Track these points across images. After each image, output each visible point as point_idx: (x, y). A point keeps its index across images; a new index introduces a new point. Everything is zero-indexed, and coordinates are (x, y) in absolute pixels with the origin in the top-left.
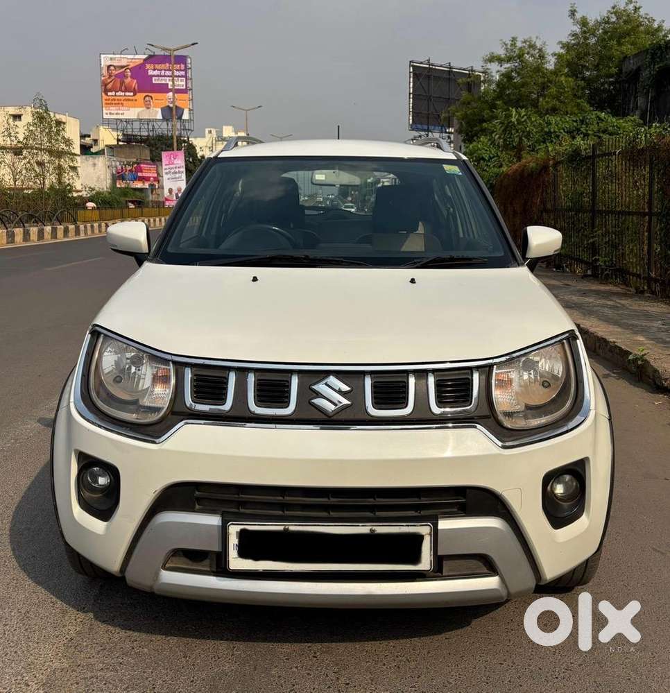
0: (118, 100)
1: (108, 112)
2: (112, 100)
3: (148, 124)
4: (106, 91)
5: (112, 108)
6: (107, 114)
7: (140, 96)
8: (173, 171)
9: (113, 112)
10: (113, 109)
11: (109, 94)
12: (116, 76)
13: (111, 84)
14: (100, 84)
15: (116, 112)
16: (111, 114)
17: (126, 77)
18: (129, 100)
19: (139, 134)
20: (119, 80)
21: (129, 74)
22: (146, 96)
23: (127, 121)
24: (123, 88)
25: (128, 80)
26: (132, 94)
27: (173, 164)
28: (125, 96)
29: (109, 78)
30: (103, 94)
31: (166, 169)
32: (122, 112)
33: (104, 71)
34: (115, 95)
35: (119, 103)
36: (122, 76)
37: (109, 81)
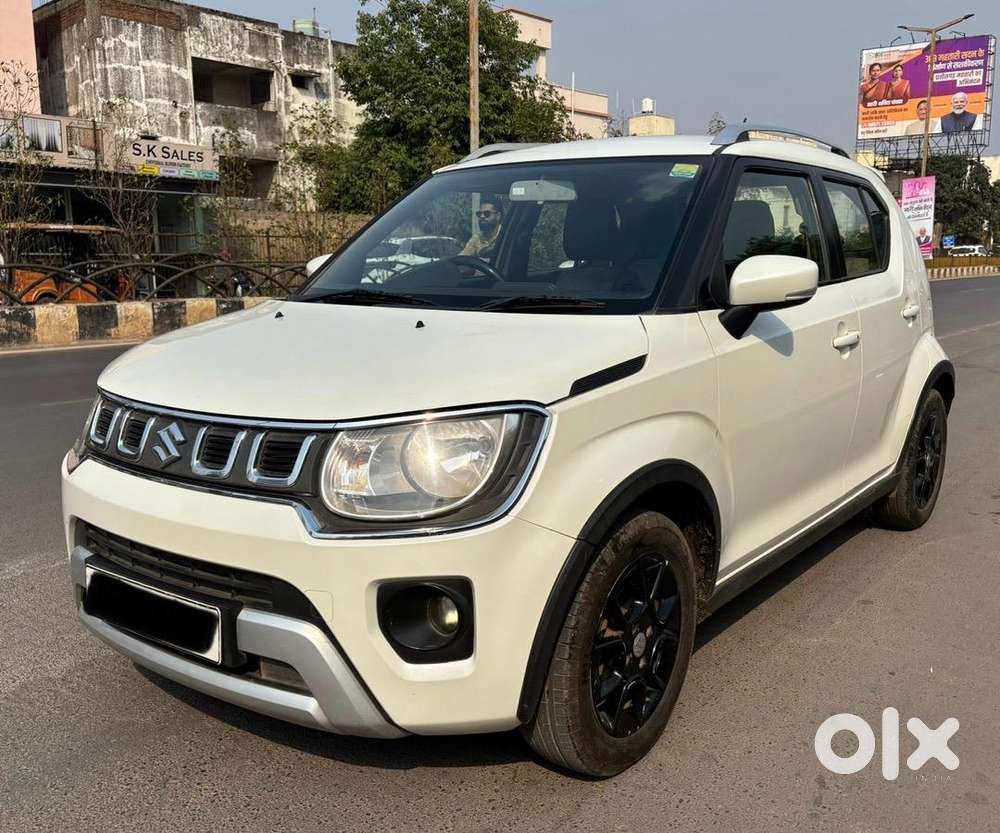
0: (880, 112)
1: (864, 130)
2: (872, 113)
3: (920, 143)
4: (865, 102)
5: (870, 125)
6: (862, 133)
7: (913, 103)
8: (915, 206)
9: (871, 129)
10: (873, 126)
11: (869, 104)
12: (882, 78)
13: (874, 89)
14: (857, 92)
15: (876, 129)
16: (868, 132)
17: (894, 78)
18: (895, 110)
19: (906, 157)
20: (885, 83)
21: (900, 73)
22: (922, 102)
23: (890, 140)
24: (889, 94)
25: (896, 83)
26: (901, 101)
27: (917, 195)
28: (891, 105)
29: (870, 83)
30: (861, 106)
31: (907, 204)
32: (884, 128)
33: (865, 74)
34: (878, 106)
35: (882, 117)
36: (891, 77)
37: (870, 86)
